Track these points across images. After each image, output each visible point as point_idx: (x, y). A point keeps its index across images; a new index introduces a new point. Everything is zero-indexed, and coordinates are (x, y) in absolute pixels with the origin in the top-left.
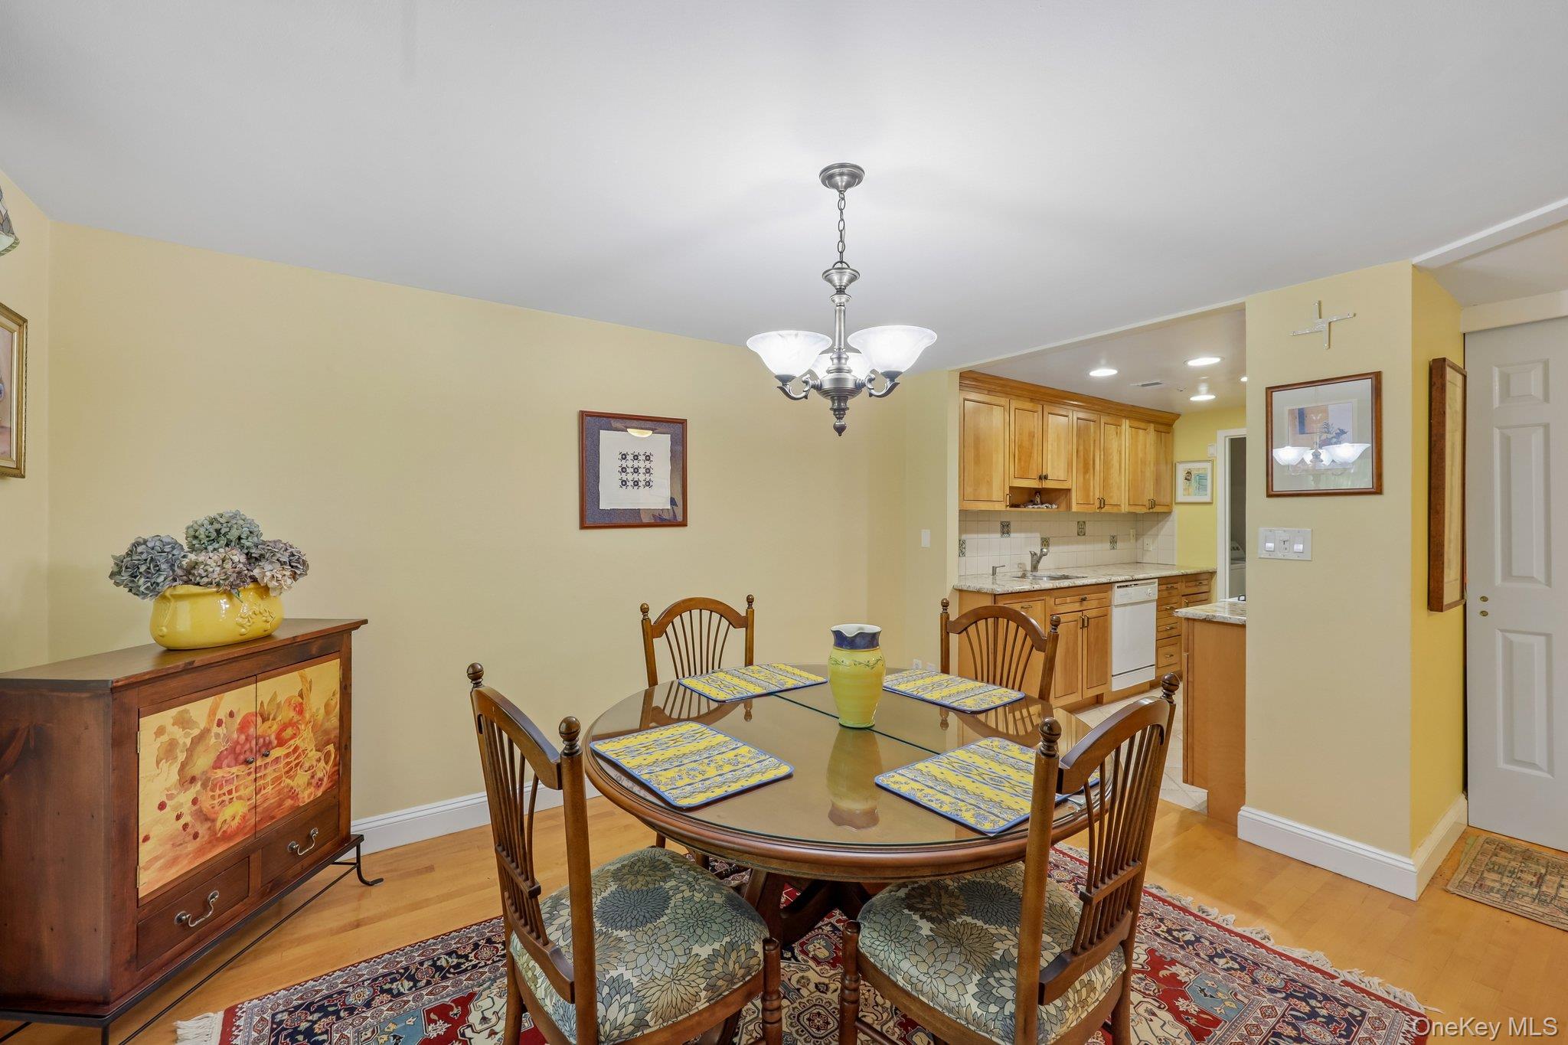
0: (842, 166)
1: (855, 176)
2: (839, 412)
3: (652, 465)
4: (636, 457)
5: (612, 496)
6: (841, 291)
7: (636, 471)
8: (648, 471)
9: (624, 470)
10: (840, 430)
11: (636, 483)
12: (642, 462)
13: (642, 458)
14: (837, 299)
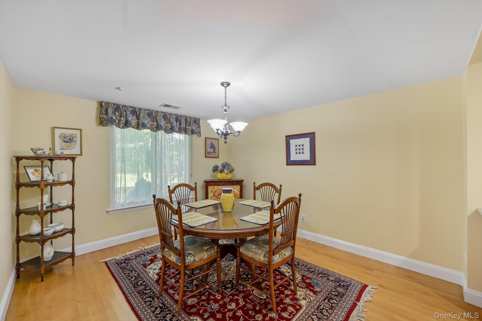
0: (226, 82)
1: (228, 84)
2: (226, 139)
3: (304, 147)
4: (299, 146)
5: (294, 157)
6: (226, 111)
7: (300, 149)
8: (303, 149)
9: (296, 149)
10: (226, 142)
11: (300, 153)
12: (301, 147)
13: (301, 145)
14: (225, 112)
